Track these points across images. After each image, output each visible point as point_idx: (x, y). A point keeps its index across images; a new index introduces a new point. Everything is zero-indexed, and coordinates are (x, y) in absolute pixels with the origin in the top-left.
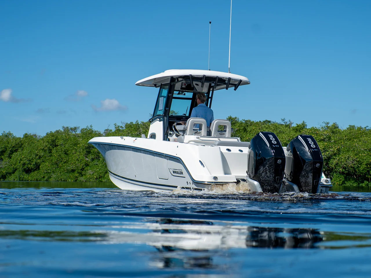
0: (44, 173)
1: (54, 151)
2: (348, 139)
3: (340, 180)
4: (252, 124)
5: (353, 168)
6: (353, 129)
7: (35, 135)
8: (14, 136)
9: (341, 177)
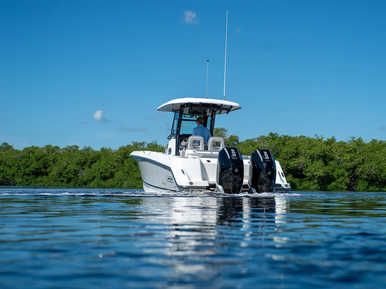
0: (118, 180)
1: (125, 162)
2: (371, 151)
3: (364, 185)
4: (290, 138)
5: (376, 175)
6: (375, 143)
7: (110, 149)
8: (93, 149)
9: (365, 183)
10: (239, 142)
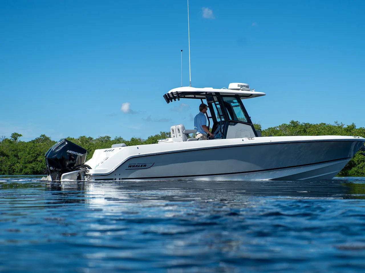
10: (262, 130)
